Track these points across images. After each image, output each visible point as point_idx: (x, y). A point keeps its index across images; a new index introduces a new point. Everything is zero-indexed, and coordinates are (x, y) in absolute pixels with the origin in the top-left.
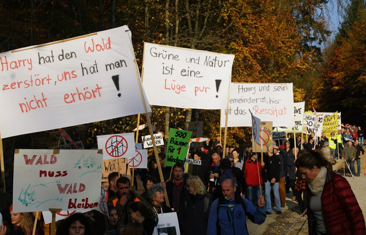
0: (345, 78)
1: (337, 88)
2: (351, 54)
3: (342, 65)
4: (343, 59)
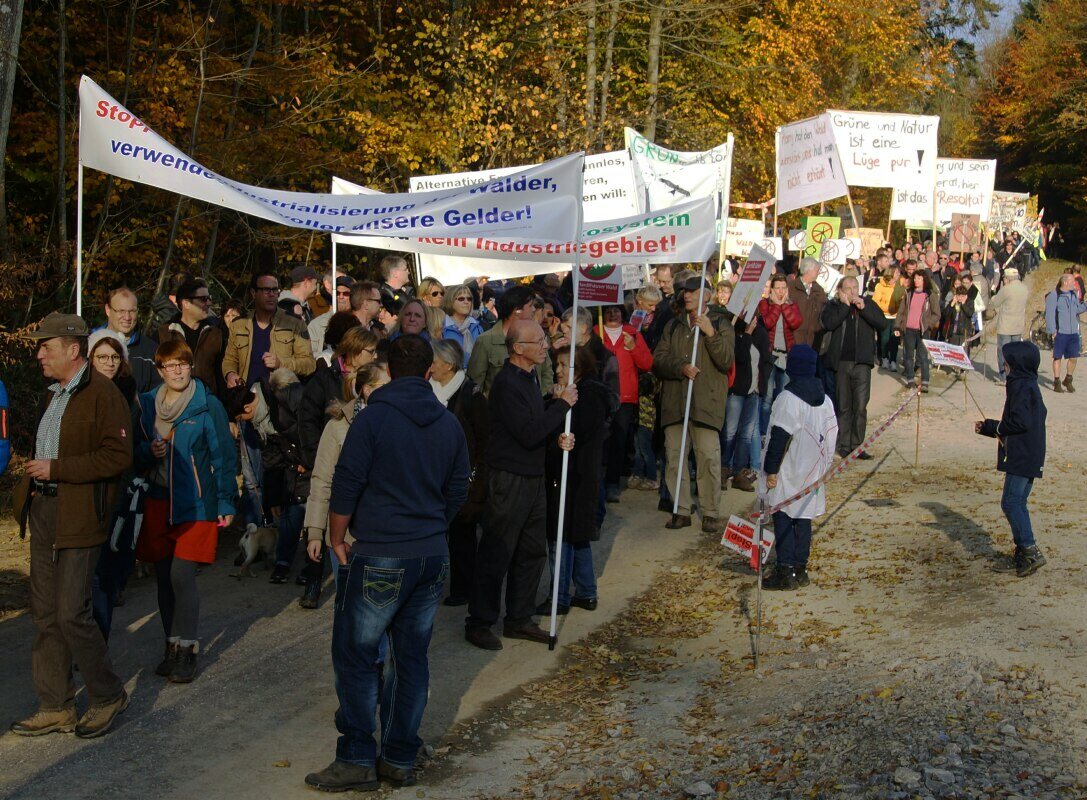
0: (1027, 117)
1: (1008, 139)
2: (1044, 61)
3: (1023, 86)
4: (1027, 72)
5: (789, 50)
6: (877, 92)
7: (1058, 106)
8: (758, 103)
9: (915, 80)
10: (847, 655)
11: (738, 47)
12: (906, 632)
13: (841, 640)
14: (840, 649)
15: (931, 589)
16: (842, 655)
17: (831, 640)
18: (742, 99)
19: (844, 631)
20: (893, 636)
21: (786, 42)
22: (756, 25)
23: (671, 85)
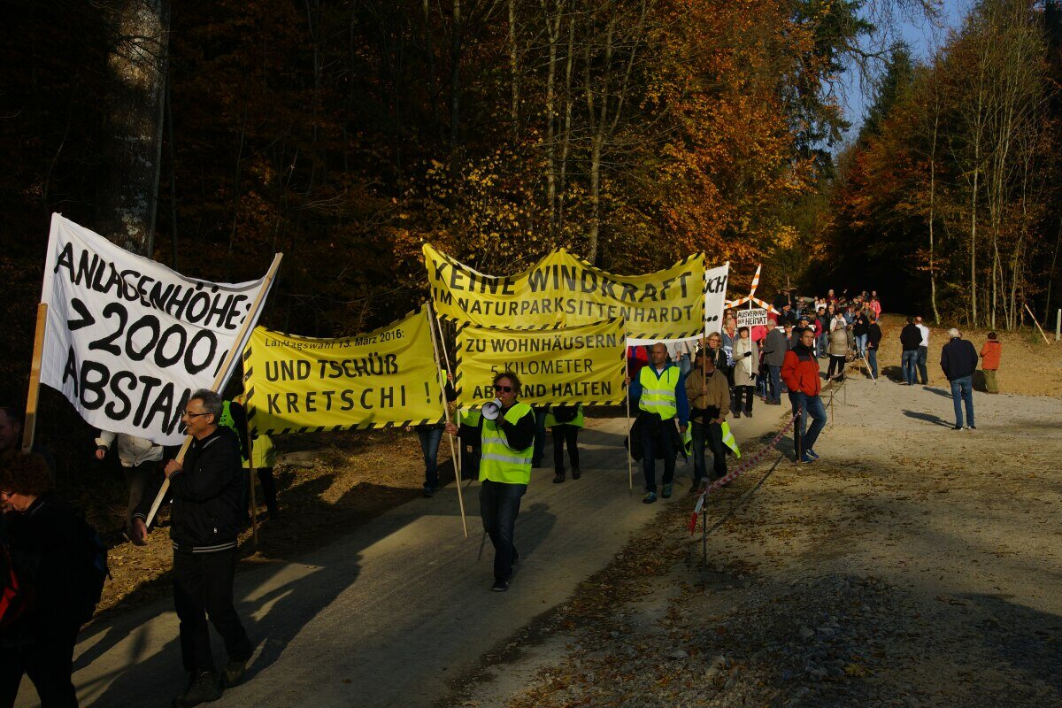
0: (871, 207)
1: (860, 223)
3: (869, 184)
4: (871, 173)
5: (694, 166)
6: (758, 195)
7: (896, 198)
8: (673, 207)
9: (787, 185)
10: (763, 580)
11: (656, 166)
12: (800, 565)
13: (758, 571)
14: (757, 576)
15: (814, 539)
16: (759, 580)
17: (751, 571)
18: (661, 204)
19: (759, 567)
20: (791, 567)
21: (692, 160)
22: (669, 148)
23: (608, 196)
